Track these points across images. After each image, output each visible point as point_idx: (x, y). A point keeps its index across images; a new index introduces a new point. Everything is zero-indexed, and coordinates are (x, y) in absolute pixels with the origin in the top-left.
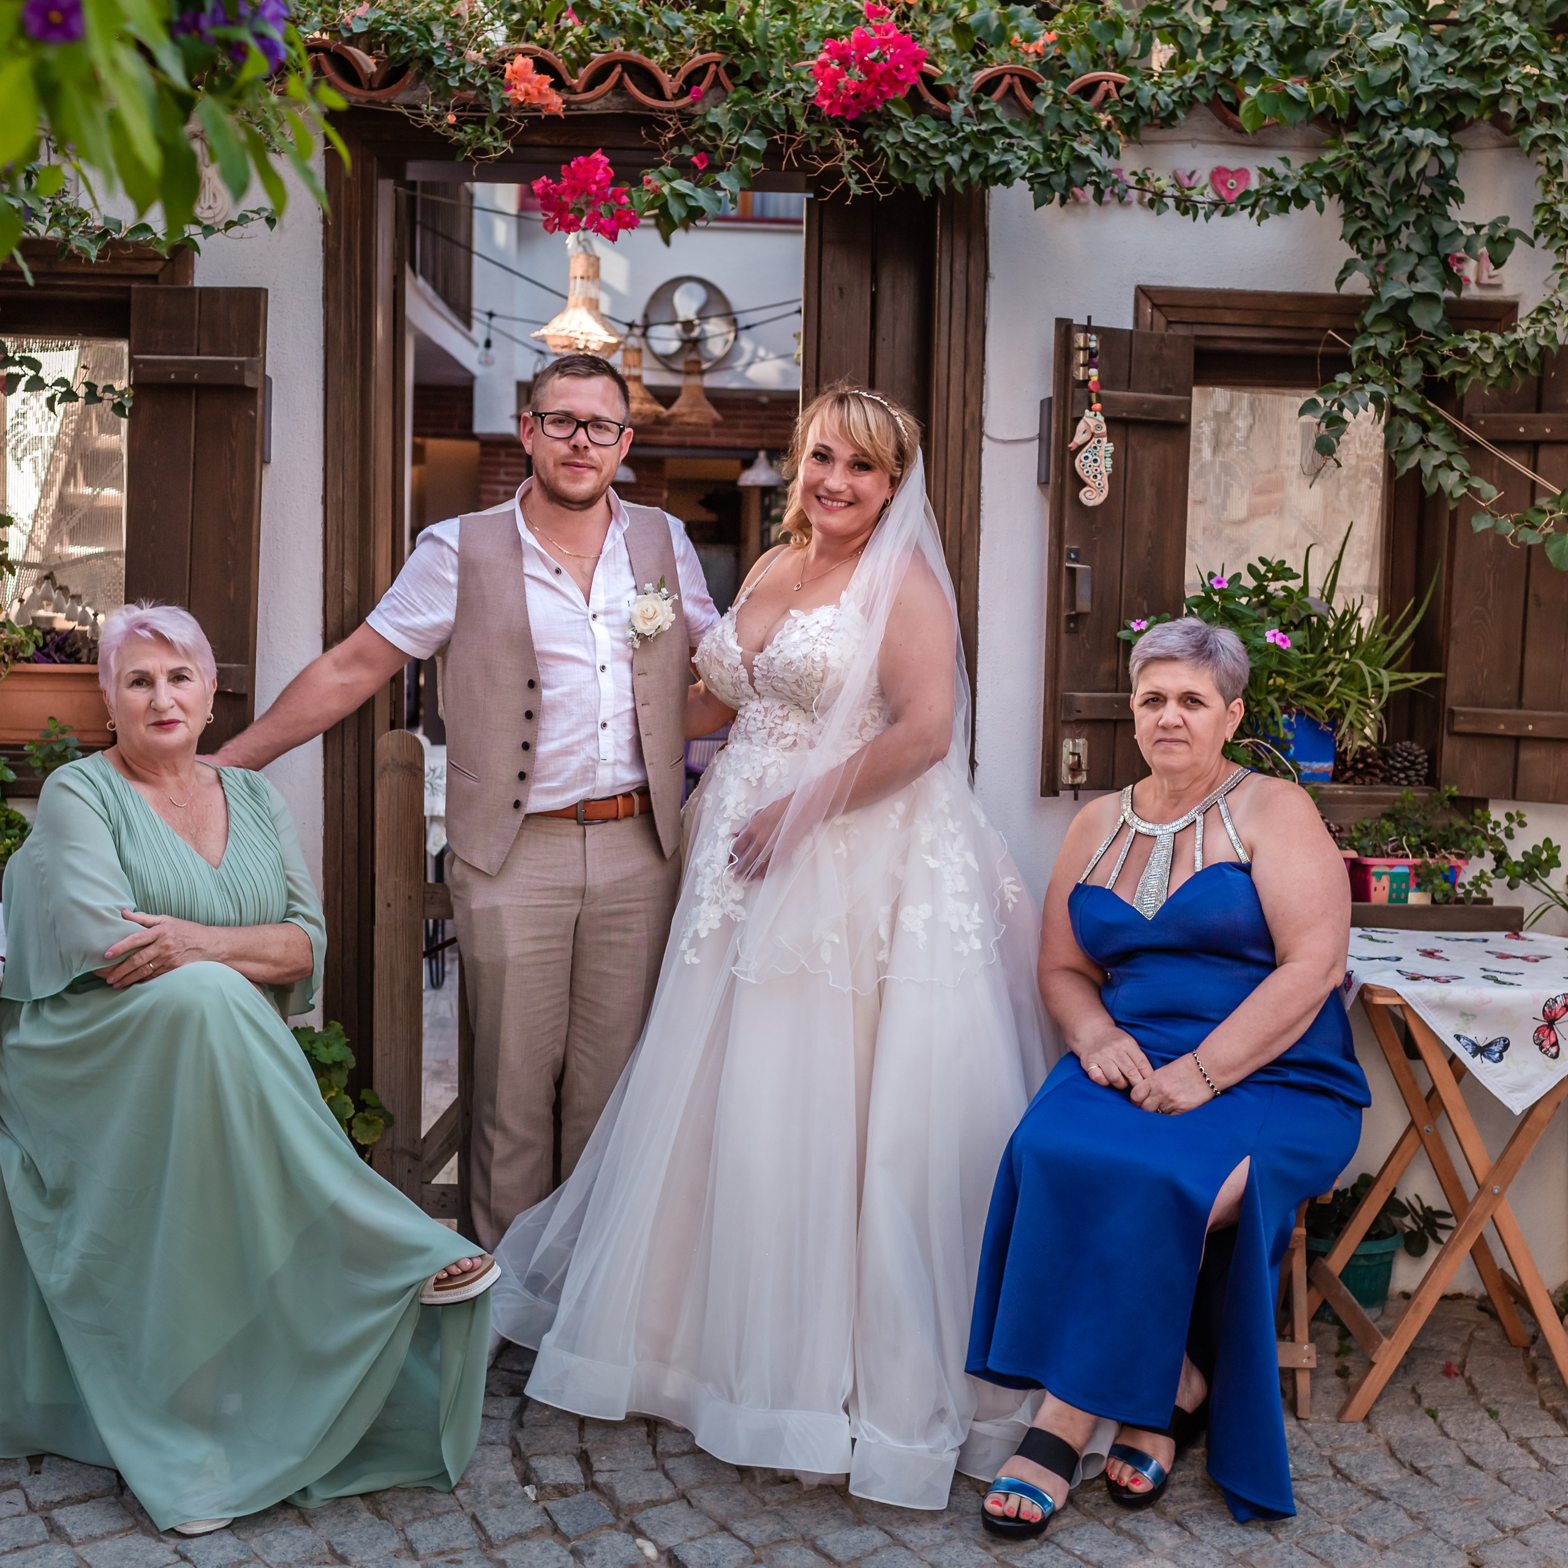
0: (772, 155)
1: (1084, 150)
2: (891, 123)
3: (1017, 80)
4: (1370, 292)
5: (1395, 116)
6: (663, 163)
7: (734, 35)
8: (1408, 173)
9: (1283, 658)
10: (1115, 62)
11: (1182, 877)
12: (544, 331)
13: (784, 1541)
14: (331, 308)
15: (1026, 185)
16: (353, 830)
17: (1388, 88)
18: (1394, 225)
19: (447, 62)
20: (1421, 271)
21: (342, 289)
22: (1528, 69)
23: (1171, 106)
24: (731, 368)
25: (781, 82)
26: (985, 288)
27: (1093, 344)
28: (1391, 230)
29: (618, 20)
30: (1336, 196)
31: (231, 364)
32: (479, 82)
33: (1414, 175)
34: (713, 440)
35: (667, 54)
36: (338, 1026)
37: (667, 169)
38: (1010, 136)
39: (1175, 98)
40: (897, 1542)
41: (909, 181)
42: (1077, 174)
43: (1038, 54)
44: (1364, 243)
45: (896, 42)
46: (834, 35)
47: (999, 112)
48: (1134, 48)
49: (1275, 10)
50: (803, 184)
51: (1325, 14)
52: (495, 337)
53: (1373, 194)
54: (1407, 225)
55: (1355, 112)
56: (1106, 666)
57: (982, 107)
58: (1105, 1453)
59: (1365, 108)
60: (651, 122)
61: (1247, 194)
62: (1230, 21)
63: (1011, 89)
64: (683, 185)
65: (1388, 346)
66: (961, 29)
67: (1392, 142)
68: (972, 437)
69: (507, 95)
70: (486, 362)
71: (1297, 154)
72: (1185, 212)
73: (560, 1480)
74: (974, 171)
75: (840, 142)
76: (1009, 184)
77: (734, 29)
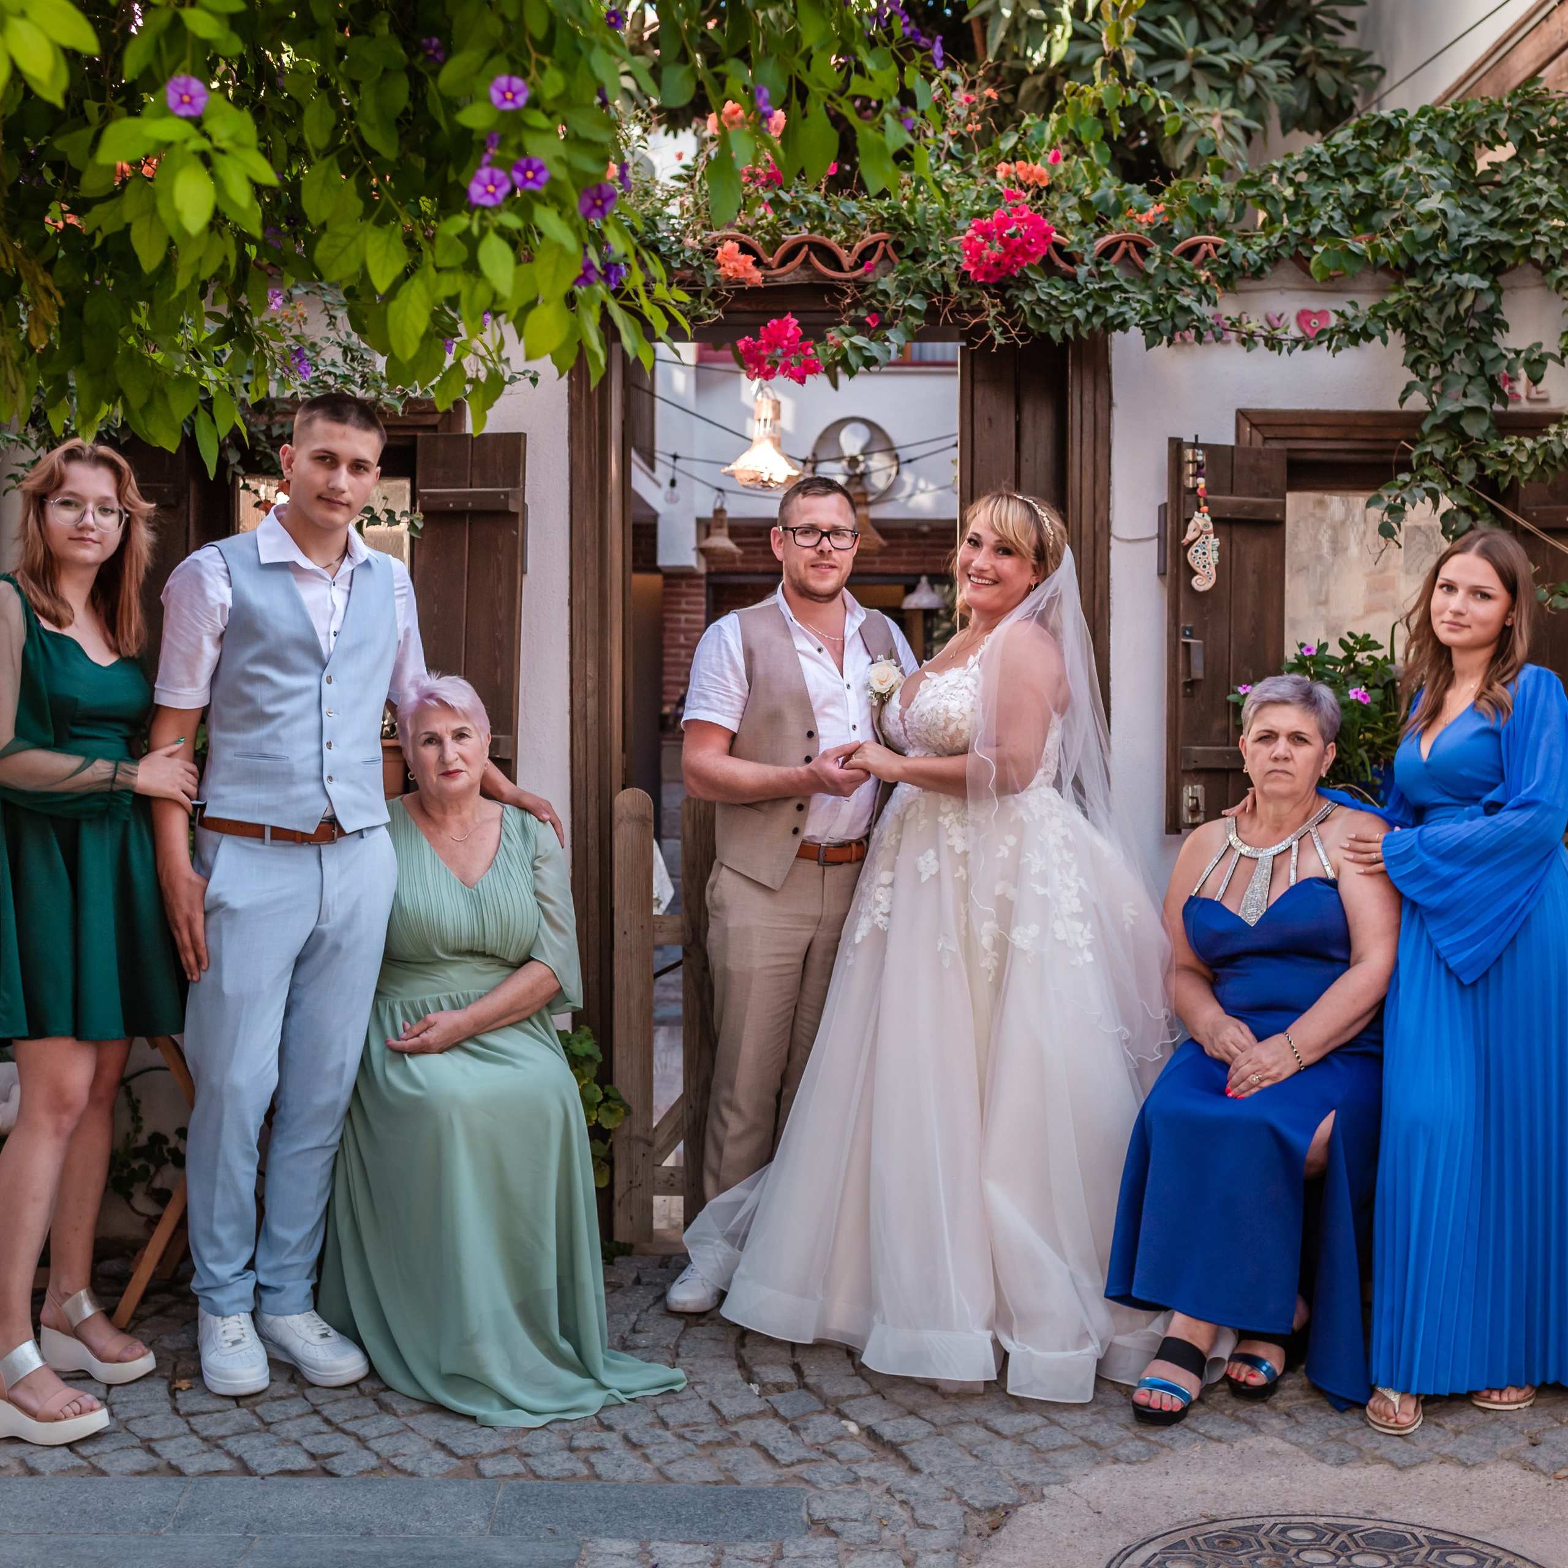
0: (932, 313)
1: (1185, 302)
2: (1026, 284)
3: (1131, 245)
4: (1428, 408)
5: (1446, 264)
6: (842, 323)
7: (898, 218)
8: (1457, 310)
9: (1365, 711)
10: (1215, 227)
11: (1279, 891)
12: (732, 467)
13: (961, 1422)
14: (575, 446)
15: (1139, 330)
16: (594, 872)
17: (1431, 243)
18: (1447, 353)
19: (670, 249)
20: (1471, 389)
21: (584, 431)
22: (1555, 222)
23: (1259, 262)
24: (894, 500)
25: (938, 255)
26: (1109, 415)
27: (1200, 458)
28: (1446, 357)
29: (805, 211)
30: (1399, 331)
31: (500, 493)
32: (696, 263)
33: (1462, 312)
34: (878, 567)
35: (843, 233)
36: (586, 1030)
37: (846, 327)
38: (1126, 292)
39: (1263, 255)
40: (1052, 1422)
41: (1043, 331)
42: (1180, 321)
43: (1150, 224)
44: (1421, 368)
45: (1030, 220)
46: (980, 214)
47: (1117, 272)
48: (1230, 214)
49: (1346, 180)
50: (957, 335)
51: (1386, 184)
52: (679, 476)
53: (1430, 328)
54: (1459, 352)
55: (1412, 262)
56: (1218, 725)
57: (1103, 269)
58: (1226, 1358)
59: (1420, 259)
60: (833, 290)
61: (1323, 332)
62: (1309, 190)
63: (1127, 253)
64: (859, 340)
65: (1443, 451)
66: (1085, 204)
67: (1443, 285)
68: (1101, 537)
69: (719, 272)
70: (672, 500)
71: (1362, 296)
72: (1272, 348)
73: (779, 1380)
74: (1097, 321)
75: (986, 301)
76: (1126, 331)
77: (899, 214)
